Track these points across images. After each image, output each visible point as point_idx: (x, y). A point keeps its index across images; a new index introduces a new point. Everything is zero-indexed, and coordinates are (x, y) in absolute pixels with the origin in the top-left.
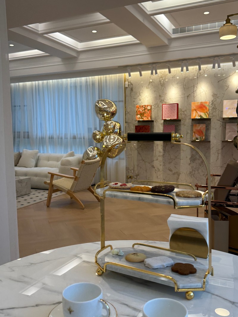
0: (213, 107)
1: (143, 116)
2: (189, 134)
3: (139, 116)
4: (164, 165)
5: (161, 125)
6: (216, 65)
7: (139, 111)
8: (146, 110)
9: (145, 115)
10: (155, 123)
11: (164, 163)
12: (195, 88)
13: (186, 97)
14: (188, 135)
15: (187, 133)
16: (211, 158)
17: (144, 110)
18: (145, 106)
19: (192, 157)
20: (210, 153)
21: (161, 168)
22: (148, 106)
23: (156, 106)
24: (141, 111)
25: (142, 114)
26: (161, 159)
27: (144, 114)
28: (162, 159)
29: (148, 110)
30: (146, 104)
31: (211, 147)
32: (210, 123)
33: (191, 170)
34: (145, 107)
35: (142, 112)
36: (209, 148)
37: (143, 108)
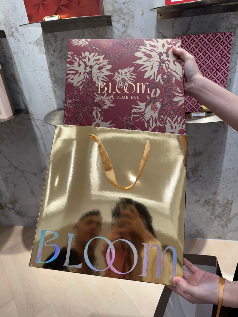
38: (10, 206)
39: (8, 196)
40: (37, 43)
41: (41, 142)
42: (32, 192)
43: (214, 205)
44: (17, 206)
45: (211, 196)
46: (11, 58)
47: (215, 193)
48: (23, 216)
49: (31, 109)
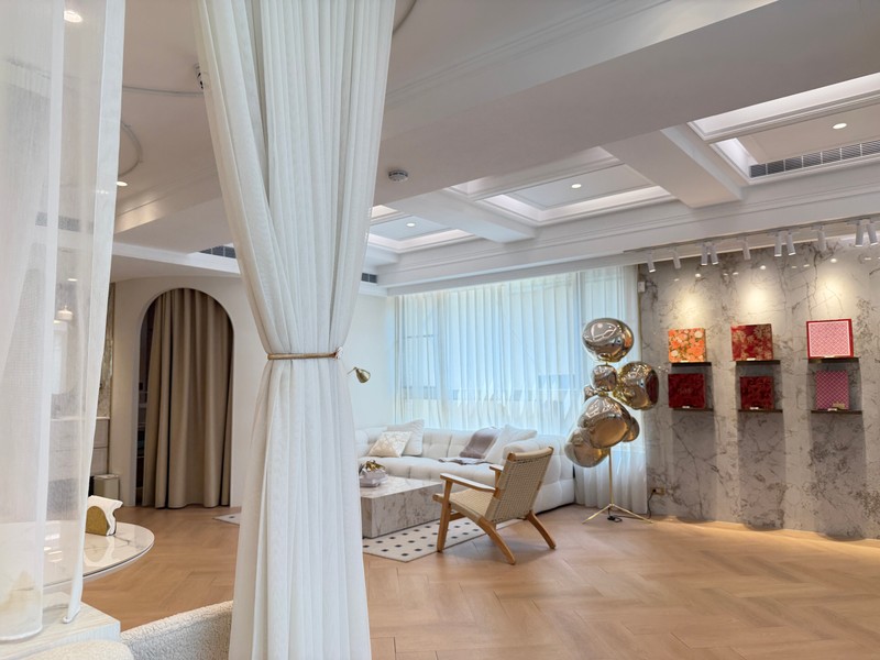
0: (862, 330)
1: (685, 351)
2: (804, 394)
3: (675, 353)
4: (743, 466)
5: (730, 373)
6: (866, 236)
7: (676, 343)
8: (692, 341)
9: (689, 351)
10: (714, 368)
11: (742, 460)
12: (812, 289)
13: (790, 310)
14: (800, 396)
15: (799, 392)
16: (868, 453)
17: (688, 339)
18: (689, 330)
19: (815, 448)
20: (863, 440)
21: (735, 472)
22: (695, 330)
23: (716, 330)
24: (680, 341)
25: (682, 349)
26: (733, 450)
27: (686, 349)
28: (736, 452)
29: (697, 340)
30: (691, 327)
31: (866, 425)
32: (859, 368)
33: (816, 481)
34: (689, 334)
35: (683, 345)
36: (859, 428)
37: (686, 337)
38: (671, 492)
39: (673, 480)
40: (731, 370)
41: (717, 433)
42: (698, 478)
43: (866, 498)
44: (678, 492)
45: (862, 489)
46: (711, 377)
47: (864, 485)
48: (681, 504)
49: (716, 408)
